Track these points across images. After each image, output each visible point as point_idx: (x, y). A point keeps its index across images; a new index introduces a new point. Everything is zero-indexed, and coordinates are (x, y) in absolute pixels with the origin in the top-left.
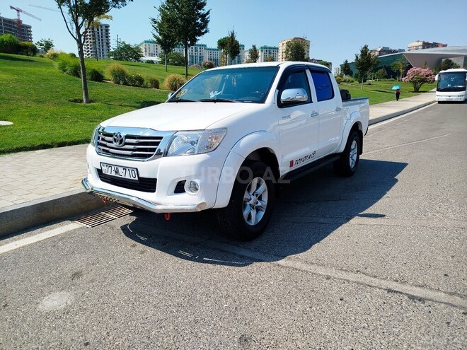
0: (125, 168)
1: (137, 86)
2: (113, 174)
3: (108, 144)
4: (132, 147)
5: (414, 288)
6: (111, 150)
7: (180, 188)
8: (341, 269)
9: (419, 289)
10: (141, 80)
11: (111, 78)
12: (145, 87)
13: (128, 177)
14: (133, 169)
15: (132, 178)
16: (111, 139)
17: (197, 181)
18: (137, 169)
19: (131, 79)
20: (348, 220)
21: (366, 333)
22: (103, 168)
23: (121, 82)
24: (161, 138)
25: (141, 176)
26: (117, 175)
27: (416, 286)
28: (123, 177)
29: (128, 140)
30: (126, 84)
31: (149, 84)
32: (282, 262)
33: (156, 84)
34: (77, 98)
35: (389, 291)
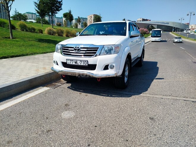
0: (81, 61)
1: (32, 32)
2: (74, 64)
3: (70, 51)
4: (84, 52)
5: (191, 99)
6: (72, 54)
7: (106, 68)
8: (164, 95)
9: (192, 99)
10: (34, 29)
11: (19, 28)
12: (37, 33)
13: (82, 64)
14: (85, 61)
15: (84, 65)
16: (73, 49)
17: (114, 65)
18: (87, 61)
19: (29, 29)
20: (152, 80)
21: (188, 112)
22: (68, 61)
23: (25, 30)
24: (98, 48)
25: (89, 63)
26: (76, 64)
27: (191, 98)
28: (80, 64)
29: (82, 49)
30: (27, 31)
31: (38, 32)
32: (141, 95)
33: (41, 32)
34: (6, 36)
35: (185, 100)
